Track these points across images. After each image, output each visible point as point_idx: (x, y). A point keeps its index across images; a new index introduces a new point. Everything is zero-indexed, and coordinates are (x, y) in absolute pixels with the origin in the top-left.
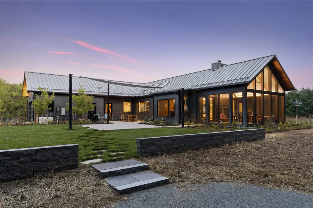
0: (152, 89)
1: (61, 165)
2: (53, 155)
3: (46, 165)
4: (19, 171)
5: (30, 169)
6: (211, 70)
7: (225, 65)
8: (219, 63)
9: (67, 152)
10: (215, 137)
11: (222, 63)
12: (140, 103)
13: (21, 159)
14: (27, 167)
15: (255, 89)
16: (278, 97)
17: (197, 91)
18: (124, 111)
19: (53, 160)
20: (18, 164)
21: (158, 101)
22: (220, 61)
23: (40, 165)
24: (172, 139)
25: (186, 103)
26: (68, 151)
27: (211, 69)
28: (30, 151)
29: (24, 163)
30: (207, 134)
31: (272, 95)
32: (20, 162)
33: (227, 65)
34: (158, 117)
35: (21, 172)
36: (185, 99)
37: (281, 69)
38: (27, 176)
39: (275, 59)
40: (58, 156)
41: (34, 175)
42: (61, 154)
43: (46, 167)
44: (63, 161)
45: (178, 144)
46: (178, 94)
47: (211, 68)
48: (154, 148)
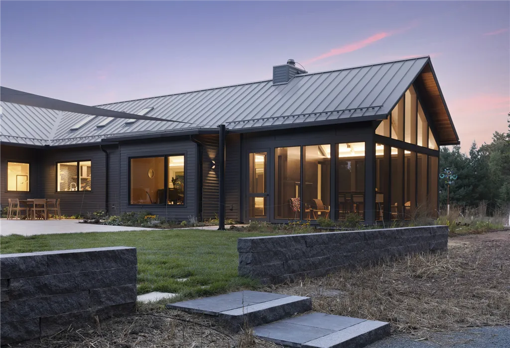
0: (128, 124)
1: (101, 303)
2: (85, 275)
3: (68, 303)
4: (9, 319)
5: (32, 315)
6: (271, 83)
7: (304, 72)
8: (292, 66)
9: (114, 267)
10: (376, 241)
11: (297, 66)
12: (59, 164)
13: (15, 284)
14: (27, 309)
15: (389, 136)
16: (428, 158)
17: (242, 135)
18: (9, 189)
19: (84, 290)
20: (5, 300)
21: (130, 158)
22: (292, 62)
23: (56, 302)
24: (309, 241)
25: (214, 167)
26: (113, 264)
27: (269, 81)
28: (35, 260)
29: (20, 296)
30: (364, 232)
31: (418, 154)
32: (10, 293)
33: (310, 72)
34: (129, 204)
35: (11, 324)
36: (212, 155)
37: (438, 93)
38: (26, 337)
39: (428, 67)
40: (94, 278)
41: (40, 333)
42: (101, 272)
43: (68, 310)
44: (105, 292)
45: (317, 254)
46: (196, 142)
47: (271, 78)
48: (277, 263)
